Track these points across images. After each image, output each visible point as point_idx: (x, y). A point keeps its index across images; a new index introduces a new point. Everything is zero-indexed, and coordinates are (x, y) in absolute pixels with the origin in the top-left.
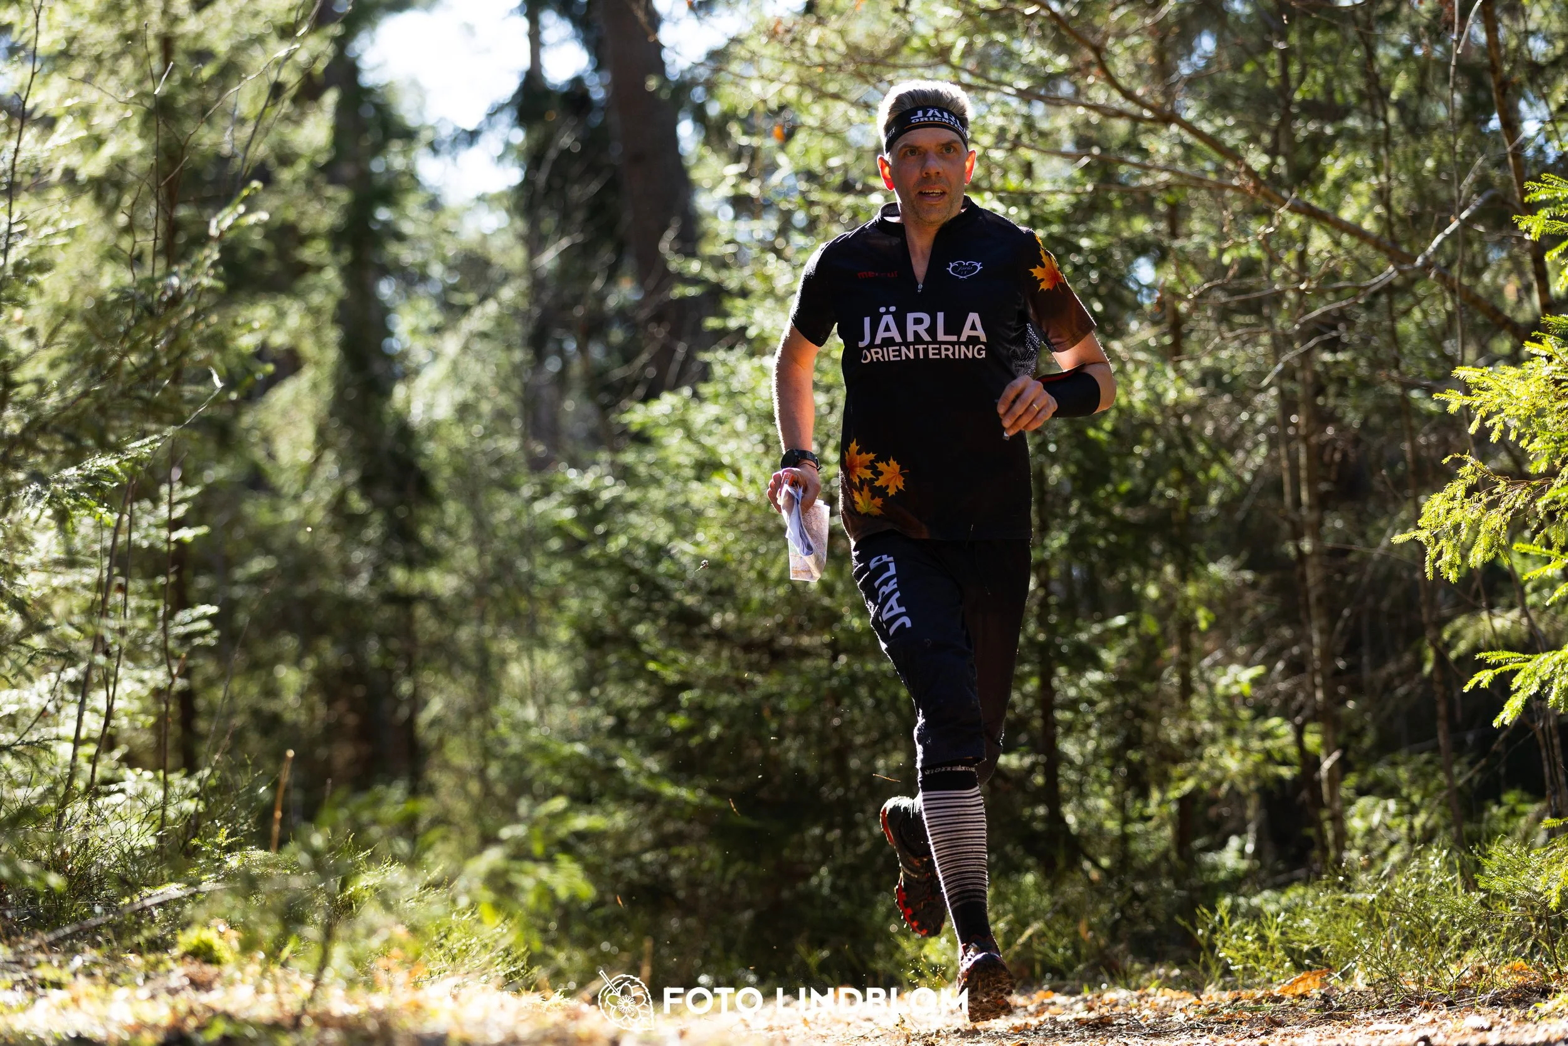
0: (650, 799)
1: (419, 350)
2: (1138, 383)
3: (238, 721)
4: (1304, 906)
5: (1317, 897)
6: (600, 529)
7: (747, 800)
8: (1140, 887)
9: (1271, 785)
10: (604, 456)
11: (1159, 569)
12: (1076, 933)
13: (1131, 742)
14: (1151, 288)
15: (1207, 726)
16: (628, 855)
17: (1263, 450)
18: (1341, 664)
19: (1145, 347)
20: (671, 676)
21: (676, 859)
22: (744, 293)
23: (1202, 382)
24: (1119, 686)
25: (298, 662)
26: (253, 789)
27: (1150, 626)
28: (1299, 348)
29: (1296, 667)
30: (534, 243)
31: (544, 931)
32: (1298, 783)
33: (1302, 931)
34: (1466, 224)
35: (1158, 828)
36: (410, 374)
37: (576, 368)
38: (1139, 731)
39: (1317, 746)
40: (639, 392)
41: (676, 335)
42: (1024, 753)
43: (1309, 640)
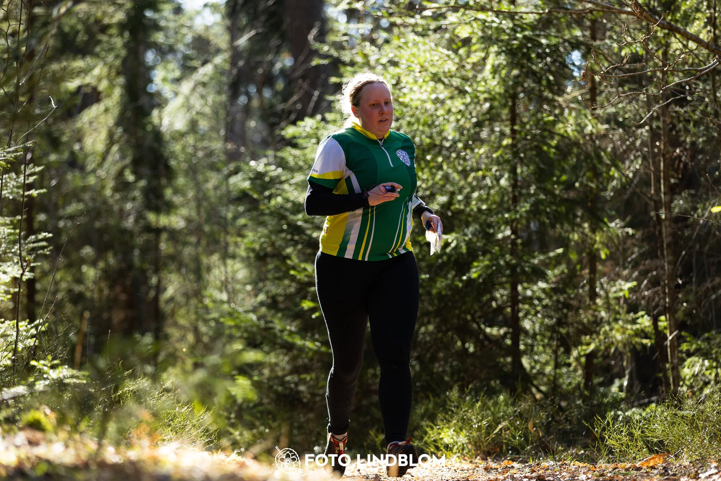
0: (289, 347)
1: (167, 90)
2: (571, 121)
3: (59, 296)
4: (655, 416)
5: (663, 412)
6: (267, 193)
8: (563, 404)
9: (638, 347)
10: (270, 153)
11: (580, 226)
12: (527, 428)
13: (560, 323)
14: (579, 68)
15: (603, 314)
16: (277, 377)
17: (640, 161)
18: (680, 281)
19: (575, 100)
20: (303, 278)
21: (303, 381)
22: (352, 64)
23: (608, 122)
24: (555, 290)
25: (94, 264)
26: (66, 334)
27: (574, 257)
28: (662, 103)
29: (655, 283)
30: (234, 32)
31: (229, 418)
32: (654, 348)
33: (653, 431)
35: (575, 370)
36: (161, 104)
37: (255, 103)
38: (566, 316)
39: (665, 328)
40: (293, 117)
41: (313, 86)
42: (501, 327)
43: (663, 268)
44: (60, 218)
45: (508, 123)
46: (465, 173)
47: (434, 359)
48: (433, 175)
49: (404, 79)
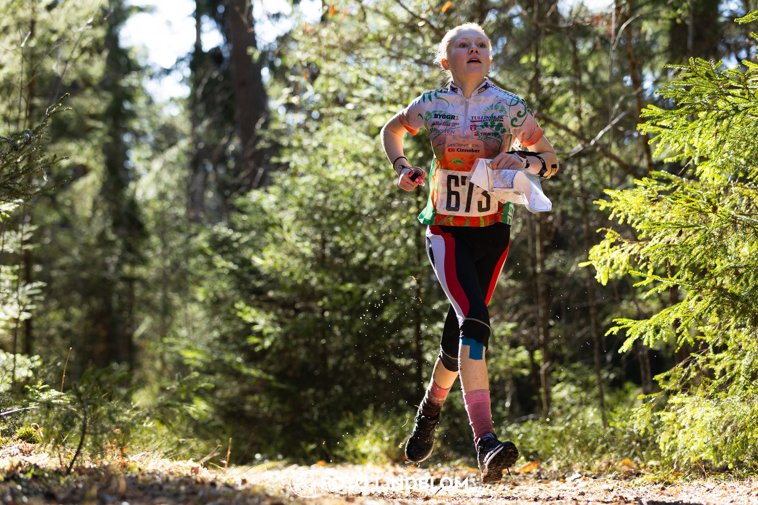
0: (237, 375)
1: (140, 167)
3: (52, 332)
4: (531, 431)
5: (537, 427)
7: (281, 376)
8: (458, 421)
9: (518, 376)
10: (224, 218)
16: (227, 399)
17: (520, 226)
18: (552, 323)
20: (249, 319)
21: (248, 401)
22: (290, 147)
25: (80, 307)
29: (531, 323)
30: (195, 120)
31: (187, 431)
32: (530, 376)
33: (530, 443)
34: (615, 127)
36: (136, 178)
37: (211, 178)
39: (539, 360)
40: (243, 189)
41: (259, 165)
42: (407, 358)
43: (537, 312)
44: (52, 269)
45: (414, 195)
46: (379, 236)
47: (354, 384)
48: (354, 237)
49: (330, 160)
